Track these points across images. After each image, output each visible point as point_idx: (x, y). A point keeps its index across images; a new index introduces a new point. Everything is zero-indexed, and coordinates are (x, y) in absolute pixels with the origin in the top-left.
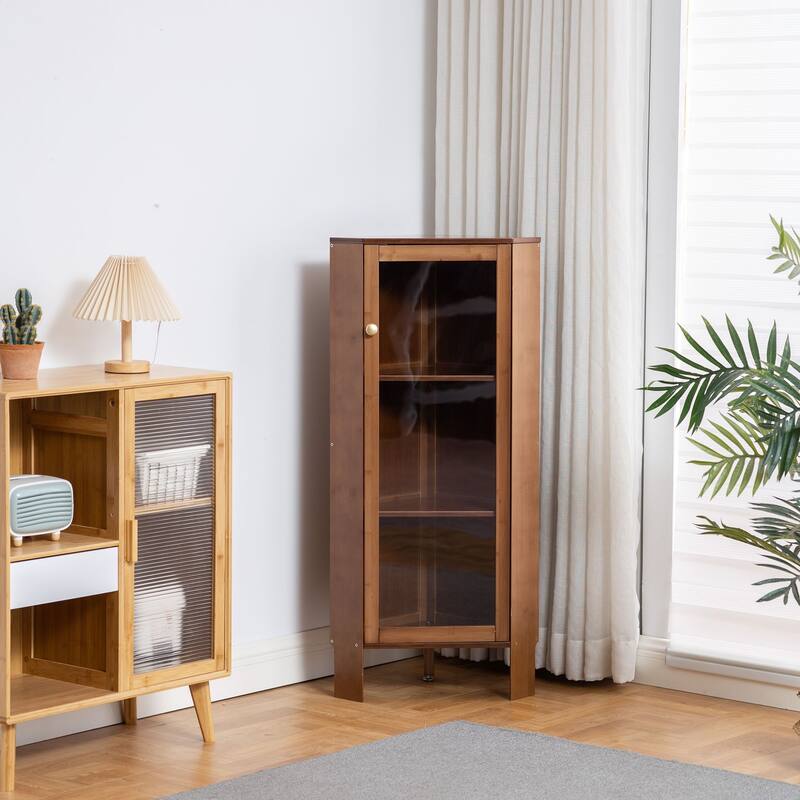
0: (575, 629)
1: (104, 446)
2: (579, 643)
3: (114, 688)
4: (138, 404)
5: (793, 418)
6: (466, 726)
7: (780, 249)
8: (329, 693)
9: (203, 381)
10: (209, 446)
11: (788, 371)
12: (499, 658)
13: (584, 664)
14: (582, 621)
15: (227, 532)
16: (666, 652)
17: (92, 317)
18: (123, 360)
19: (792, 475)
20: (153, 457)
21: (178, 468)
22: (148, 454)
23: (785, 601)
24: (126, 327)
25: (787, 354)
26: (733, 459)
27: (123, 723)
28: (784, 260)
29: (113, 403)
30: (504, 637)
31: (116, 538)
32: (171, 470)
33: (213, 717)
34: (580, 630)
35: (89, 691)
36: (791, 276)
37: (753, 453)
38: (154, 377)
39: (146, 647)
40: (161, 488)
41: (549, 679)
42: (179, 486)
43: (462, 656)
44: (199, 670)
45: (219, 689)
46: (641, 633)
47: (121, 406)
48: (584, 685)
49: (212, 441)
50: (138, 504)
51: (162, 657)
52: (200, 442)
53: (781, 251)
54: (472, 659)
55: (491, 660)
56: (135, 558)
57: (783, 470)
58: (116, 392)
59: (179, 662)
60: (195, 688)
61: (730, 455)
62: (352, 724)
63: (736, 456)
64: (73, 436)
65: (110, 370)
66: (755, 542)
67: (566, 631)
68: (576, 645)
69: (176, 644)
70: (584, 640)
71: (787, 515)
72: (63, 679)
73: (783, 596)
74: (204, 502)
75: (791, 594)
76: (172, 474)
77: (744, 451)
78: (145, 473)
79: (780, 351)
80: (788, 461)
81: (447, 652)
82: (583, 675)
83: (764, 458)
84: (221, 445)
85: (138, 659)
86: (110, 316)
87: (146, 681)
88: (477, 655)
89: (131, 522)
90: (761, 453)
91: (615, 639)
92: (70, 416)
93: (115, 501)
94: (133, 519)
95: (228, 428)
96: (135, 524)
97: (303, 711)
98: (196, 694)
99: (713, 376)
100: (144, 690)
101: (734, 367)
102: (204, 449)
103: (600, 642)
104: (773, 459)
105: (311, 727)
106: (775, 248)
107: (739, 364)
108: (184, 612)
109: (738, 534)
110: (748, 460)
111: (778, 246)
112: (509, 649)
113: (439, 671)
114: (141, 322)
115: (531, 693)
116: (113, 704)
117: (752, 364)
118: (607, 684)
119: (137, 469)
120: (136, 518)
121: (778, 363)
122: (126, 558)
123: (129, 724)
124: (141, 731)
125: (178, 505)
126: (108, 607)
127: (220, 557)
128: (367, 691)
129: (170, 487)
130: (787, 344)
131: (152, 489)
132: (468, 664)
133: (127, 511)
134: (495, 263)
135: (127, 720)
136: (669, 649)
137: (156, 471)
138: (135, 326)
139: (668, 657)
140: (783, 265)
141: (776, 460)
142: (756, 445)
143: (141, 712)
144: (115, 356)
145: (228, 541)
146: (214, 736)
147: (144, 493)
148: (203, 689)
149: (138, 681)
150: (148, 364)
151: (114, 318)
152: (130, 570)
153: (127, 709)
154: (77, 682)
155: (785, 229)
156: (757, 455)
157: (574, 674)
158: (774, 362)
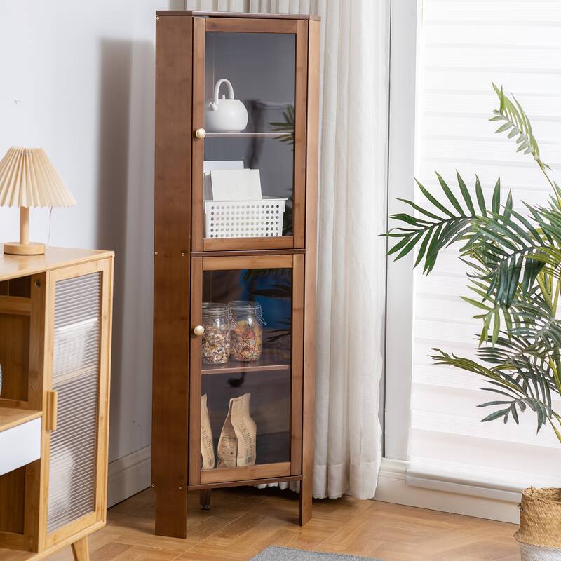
5: (514, 259)
7: (501, 112)
11: (511, 219)
16: (406, 473)
18: (21, 242)
23: (505, 421)
24: (24, 213)
25: (509, 205)
28: (504, 122)
36: (510, 136)
53: (502, 114)
66: (482, 371)
73: (504, 416)
79: (503, 202)
99: (445, 224)
101: (463, 216)
107: (468, 213)
109: (465, 364)
111: (499, 110)
117: (478, 213)
121: (502, 212)
130: (510, 197)
136: (408, 470)
139: (407, 477)
140: (503, 126)
155: (504, 94)
158: (498, 212)
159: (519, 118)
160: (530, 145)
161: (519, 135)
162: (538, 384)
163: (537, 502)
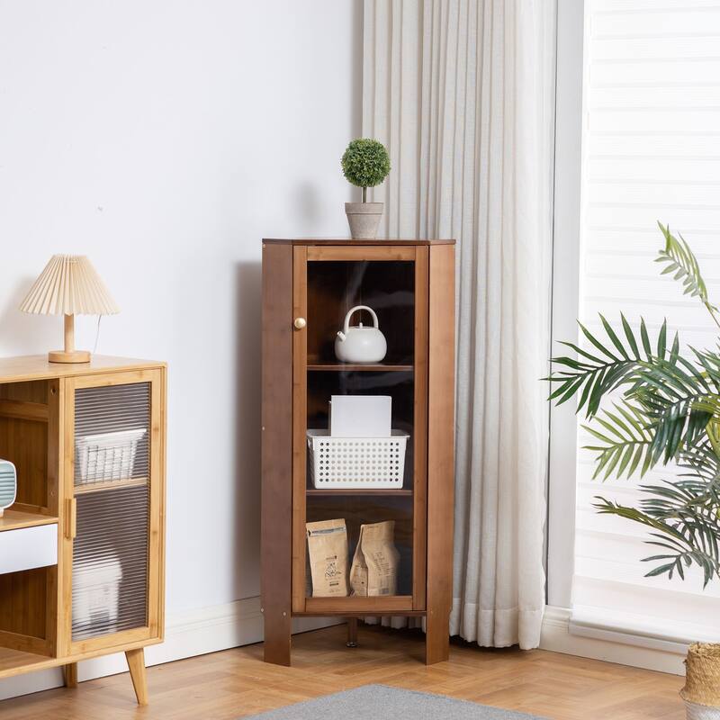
0: (486, 600)
1: (46, 429)
2: (490, 612)
3: (53, 655)
4: (77, 391)
5: (678, 408)
6: (382, 689)
7: (667, 252)
8: (259, 658)
9: (140, 371)
10: (145, 430)
11: (676, 365)
12: (417, 626)
13: (494, 632)
14: (493, 592)
15: (162, 509)
16: (569, 621)
17: (36, 311)
18: (65, 351)
19: (678, 460)
20: (92, 440)
21: (116, 451)
22: (87, 438)
23: (670, 577)
24: (69, 321)
25: (676, 349)
26: (623, 445)
27: (65, 686)
28: (670, 263)
29: (54, 391)
30: (421, 607)
31: (56, 515)
32: (109, 452)
33: (147, 681)
34: (491, 601)
35: (30, 657)
36: (677, 277)
37: (642, 440)
38: (94, 366)
39: (84, 617)
40: (100, 469)
41: (462, 645)
42: (116, 467)
43: (384, 623)
44: (134, 637)
45: (152, 655)
46: (547, 604)
47: (62, 393)
48: (494, 651)
49: (148, 425)
50: (77, 483)
51: (99, 626)
52: (137, 426)
53: (668, 254)
54: (392, 627)
55: (410, 627)
56: (74, 534)
57: (669, 456)
58: (57, 380)
59: (115, 630)
60: (130, 654)
61: (621, 441)
62: (277, 687)
63: (627, 442)
64: (18, 420)
65: (53, 360)
66: (647, 521)
67: (478, 601)
68: (487, 614)
69: (113, 612)
70: (495, 610)
71: (673, 497)
72: (6, 646)
73: (669, 571)
74: (141, 481)
75: (675, 569)
76: (109, 456)
77: (634, 438)
78: (84, 454)
79: (669, 347)
80: (673, 447)
81: (370, 620)
82: (493, 641)
83: (651, 444)
84: (156, 429)
85: (75, 628)
86: (52, 311)
87: (83, 649)
88: (397, 623)
89: (70, 501)
90: (649, 439)
91: (522, 609)
92: (16, 402)
93: (55, 481)
94: (71, 497)
95: (163, 413)
96: (74, 502)
97: (233, 675)
98: (132, 659)
99: (609, 368)
100: (81, 656)
101: (628, 360)
102: (140, 432)
103: (508, 611)
104: (660, 444)
105: (238, 690)
106: (661, 252)
107: (632, 357)
108: (120, 583)
109: (630, 514)
110: (637, 446)
111: (664, 250)
112: (425, 618)
113: (363, 637)
114: (81, 315)
115: (445, 658)
116: (55, 668)
117: (644, 357)
118: (514, 650)
119: (77, 452)
120: (75, 496)
121: (667, 358)
122: (65, 534)
123: (71, 687)
124: (82, 695)
125: (115, 485)
126: (48, 579)
127: (155, 533)
128: (294, 656)
129: (108, 467)
130: (676, 340)
131: (91, 469)
132: (389, 631)
133: (66, 490)
134: (414, 262)
135: (69, 683)
136: (572, 619)
137: (95, 453)
138: (76, 318)
139: (571, 625)
140: (670, 267)
141: (663, 445)
142: (645, 432)
143: (81, 676)
144: (58, 347)
145: (162, 519)
146: (147, 698)
147: (83, 474)
148: (137, 656)
149: (75, 648)
150: (89, 354)
151: (56, 312)
152: (70, 545)
153: (68, 672)
154: (19, 648)
155: (671, 233)
156: (645, 441)
157: (485, 641)
158: (663, 356)
159: (687, 259)
160: (697, 287)
161: (686, 276)
162: (705, 534)
163: (703, 659)
